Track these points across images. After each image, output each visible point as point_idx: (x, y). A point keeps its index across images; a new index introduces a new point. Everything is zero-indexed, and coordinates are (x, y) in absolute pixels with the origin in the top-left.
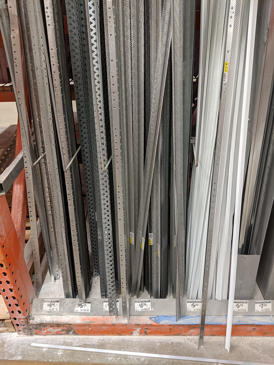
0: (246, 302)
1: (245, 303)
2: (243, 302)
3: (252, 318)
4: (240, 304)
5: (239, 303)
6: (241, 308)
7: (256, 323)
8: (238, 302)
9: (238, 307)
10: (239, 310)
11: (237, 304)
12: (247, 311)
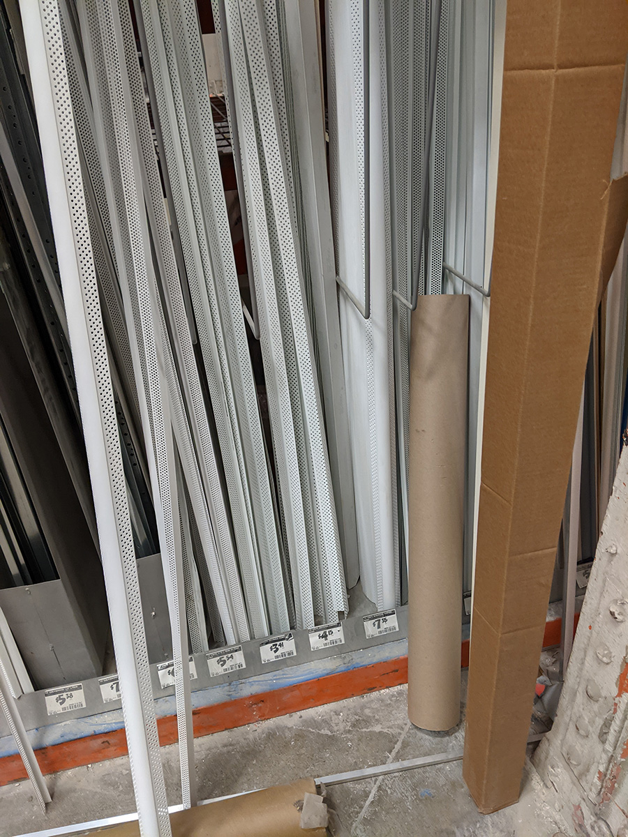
0: (80, 687)
1: (76, 689)
2: (70, 690)
3: (96, 719)
4: (64, 694)
5: (63, 692)
6: (68, 702)
7: (102, 729)
8: (60, 692)
9: (61, 704)
10: (64, 709)
11: (57, 696)
12: (84, 706)
